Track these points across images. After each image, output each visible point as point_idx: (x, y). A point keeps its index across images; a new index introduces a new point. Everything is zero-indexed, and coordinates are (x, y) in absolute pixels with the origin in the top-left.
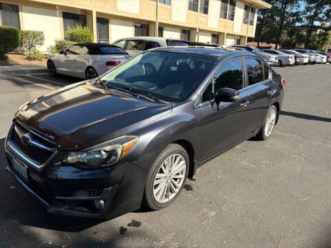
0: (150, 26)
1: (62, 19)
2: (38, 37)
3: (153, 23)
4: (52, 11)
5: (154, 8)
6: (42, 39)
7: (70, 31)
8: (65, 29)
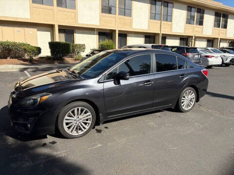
0: (156, 36)
1: (98, 36)
2: (82, 47)
3: (158, 34)
4: (92, 32)
5: (159, 25)
6: (84, 48)
7: (102, 43)
8: (99, 42)
